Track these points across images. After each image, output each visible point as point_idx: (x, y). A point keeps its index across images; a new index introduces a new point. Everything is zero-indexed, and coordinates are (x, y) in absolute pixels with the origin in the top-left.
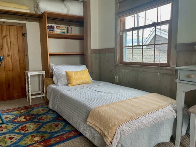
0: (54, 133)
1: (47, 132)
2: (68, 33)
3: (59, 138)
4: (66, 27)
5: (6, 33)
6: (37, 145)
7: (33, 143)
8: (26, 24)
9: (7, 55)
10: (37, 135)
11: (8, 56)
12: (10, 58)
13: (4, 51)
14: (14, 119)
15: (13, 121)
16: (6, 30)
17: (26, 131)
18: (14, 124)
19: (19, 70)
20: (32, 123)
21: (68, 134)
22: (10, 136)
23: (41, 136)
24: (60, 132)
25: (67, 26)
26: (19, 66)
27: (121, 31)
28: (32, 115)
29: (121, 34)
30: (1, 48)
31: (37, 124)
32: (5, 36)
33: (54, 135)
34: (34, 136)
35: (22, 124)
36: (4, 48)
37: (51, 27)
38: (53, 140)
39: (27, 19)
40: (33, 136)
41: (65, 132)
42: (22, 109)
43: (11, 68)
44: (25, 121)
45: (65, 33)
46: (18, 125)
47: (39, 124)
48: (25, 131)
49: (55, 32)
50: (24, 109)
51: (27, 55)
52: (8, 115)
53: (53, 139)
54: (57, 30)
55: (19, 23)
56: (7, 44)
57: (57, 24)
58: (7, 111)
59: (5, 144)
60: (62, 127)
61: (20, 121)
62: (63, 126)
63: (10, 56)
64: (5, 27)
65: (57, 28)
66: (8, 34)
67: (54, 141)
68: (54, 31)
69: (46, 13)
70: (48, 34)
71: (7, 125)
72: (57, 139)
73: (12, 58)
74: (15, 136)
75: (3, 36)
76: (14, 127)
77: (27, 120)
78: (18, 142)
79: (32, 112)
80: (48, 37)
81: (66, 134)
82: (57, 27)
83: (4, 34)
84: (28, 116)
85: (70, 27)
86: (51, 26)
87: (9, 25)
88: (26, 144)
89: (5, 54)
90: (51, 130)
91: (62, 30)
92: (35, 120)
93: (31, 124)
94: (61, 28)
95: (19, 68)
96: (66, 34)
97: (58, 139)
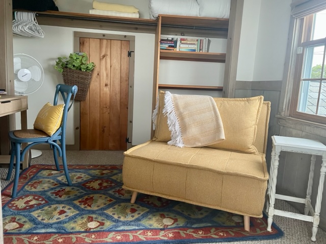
0: (121, 224)
1: (113, 218)
2: (200, 50)
3: (123, 235)
4: (197, 40)
5: (106, 51)
6: (86, 236)
7: (83, 230)
8: (134, 36)
9: (104, 85)
10: (96, 218)
11: (106, 85)
12: (108, 89)
13: (102, 78)
14: (87, 182)
15: (84, 185)
16: (107, 47)
17: (88, 207)
18: (82, 191)
19: (119, 109)
20: (104, 196)
21: (140, 234)
22: (63, 209)
23: (100, 222)
24: (130, 225)
25: (199, 38)
26: (119, 102)
27: (299, 44)
28: (113, 181)
29: (300, 51)
30: (98, 74)
31: (109, 199)
32: (104, 56)
33: (119, 227)
34: (92, 218)
35: (90, 194)
36: (101, 74)
37: (172, 40)
38: (111, 235)
39: (136, 29)
40: (90, 219)
41: (137, 228)
42: (106, 169)
43: (108, 104)
44: (98, 190)
45: (195, 50)
46: (85, 192)
47: (110, 201)
48: (86, 205)
49: (177, 49)
50: (109, 169)
51: (132, 87)
52: (84, 173)
53: (114, 233)
54: (181, 46)
55: (125, 36)
56: (106, 69)
57: (184, 35)
58: (87, 168)
59: (49, 219)
60: (140, 215)
61: (92, 187)
62: (142, 215)
63: (109, 86)
64: (105, 42)
65: (182, 42)
66: (109, 53)
67: (113, 238)
68: (176, 47)
69: (160, 17)
70: (160, 52)
71: (73, 189)
72: (119, 236)
73: (111, 89)
74: (69, 211)
75: (101, 56)
76: (79, 194)
77: (100, 189)
78: (66, 222)
79: (116, 176)
80: (160, 57)
81: (136, 233)
82: (182, 40)
83: (103, 54)
84: (107, 182)
85: (204, 40)
86: (173, 38)
87: (111, 40)
88: (73, 229)
89: (102, 82)
90: (120, 216)
91: (190, 46)
92: (110, 192)
93: (101, 197)
94: (188, 42)
95: (119, 106)
96: (197, 52)
97: (119, 238)
